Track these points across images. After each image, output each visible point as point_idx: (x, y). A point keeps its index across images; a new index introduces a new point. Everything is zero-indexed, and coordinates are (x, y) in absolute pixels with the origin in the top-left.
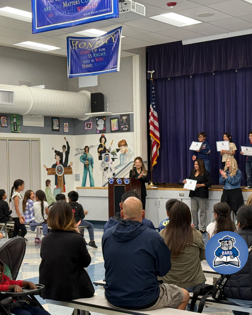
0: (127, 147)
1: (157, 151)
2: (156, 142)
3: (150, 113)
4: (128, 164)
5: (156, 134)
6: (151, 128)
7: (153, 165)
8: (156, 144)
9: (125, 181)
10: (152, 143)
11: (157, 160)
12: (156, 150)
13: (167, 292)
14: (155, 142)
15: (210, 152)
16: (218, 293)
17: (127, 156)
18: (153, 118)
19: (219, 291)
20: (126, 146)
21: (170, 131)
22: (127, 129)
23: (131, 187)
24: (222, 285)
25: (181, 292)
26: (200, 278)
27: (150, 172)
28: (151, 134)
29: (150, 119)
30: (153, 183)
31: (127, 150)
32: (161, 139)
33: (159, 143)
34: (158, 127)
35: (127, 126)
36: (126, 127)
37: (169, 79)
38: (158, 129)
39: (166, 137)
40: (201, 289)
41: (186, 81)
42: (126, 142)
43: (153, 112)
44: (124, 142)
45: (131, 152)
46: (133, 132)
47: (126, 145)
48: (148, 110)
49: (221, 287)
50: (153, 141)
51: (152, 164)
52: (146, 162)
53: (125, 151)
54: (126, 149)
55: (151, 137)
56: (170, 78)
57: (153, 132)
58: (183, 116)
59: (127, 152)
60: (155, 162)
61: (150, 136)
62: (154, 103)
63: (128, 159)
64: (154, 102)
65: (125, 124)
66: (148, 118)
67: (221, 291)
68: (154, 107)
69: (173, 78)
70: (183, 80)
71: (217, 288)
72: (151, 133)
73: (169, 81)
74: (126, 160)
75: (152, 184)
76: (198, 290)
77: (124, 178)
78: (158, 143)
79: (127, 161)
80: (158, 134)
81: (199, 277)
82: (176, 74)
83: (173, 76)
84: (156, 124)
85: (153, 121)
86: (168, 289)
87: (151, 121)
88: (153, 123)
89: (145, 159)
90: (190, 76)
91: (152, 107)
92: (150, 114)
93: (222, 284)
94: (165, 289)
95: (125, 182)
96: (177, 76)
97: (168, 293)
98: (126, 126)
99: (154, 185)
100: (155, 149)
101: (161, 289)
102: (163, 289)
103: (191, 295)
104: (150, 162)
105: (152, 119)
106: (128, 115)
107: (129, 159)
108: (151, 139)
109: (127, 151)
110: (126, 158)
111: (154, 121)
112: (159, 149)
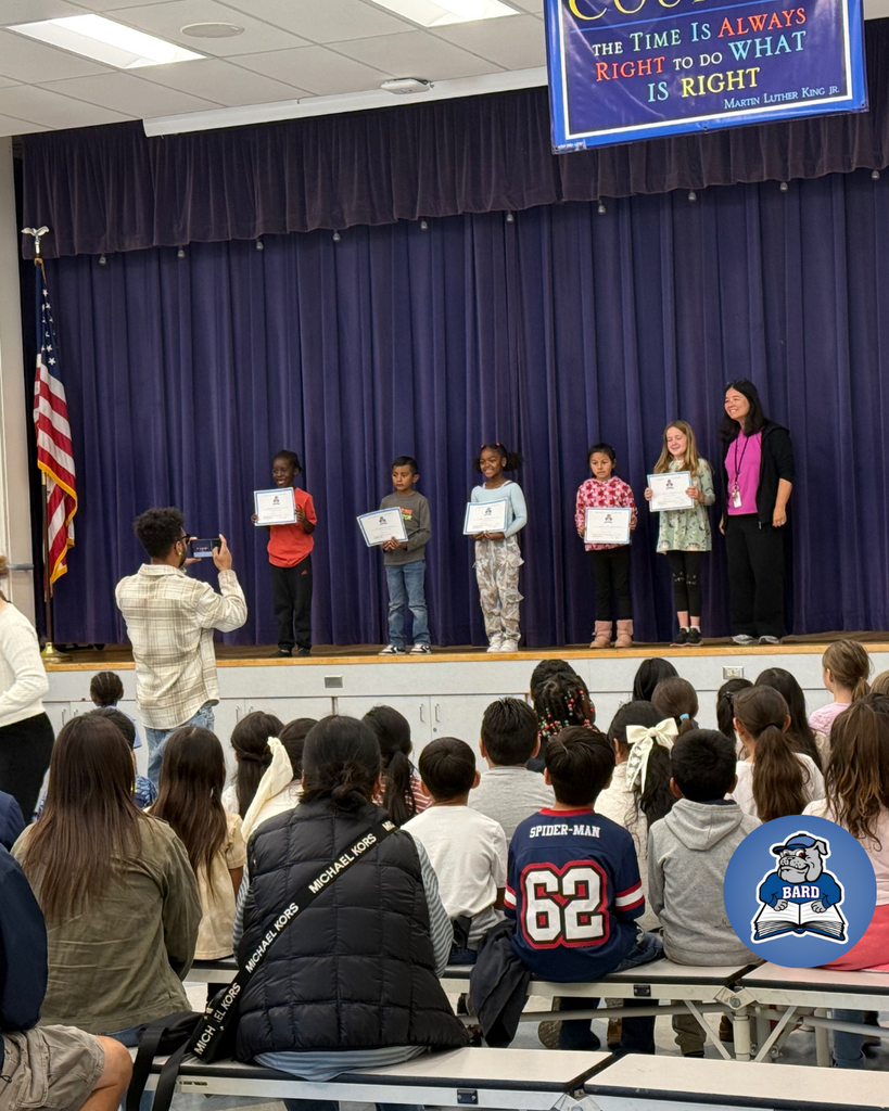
16: (206, 1038)
19: (210, 1030)
24: (222, 1010)
26: (162, 998)
28: (42, 465)
37: (103, 261)
41: (165, 267)
49: (220, 1016)
56: (107, 256)
64: (51, 343)
67: (218, 1030)
69: (120, 258)
70: (154, 265)
71: (207, 1018)
73: (101, 266)
76: (154, 1036)
81: (161, 994)
82: (127, 244)
83: (117, 250)
90: (176, 250)
93: (224, 1005)
94: (24, 1047)
96: (133, 249)
97: (38, 1059)
102: (17, 1047)
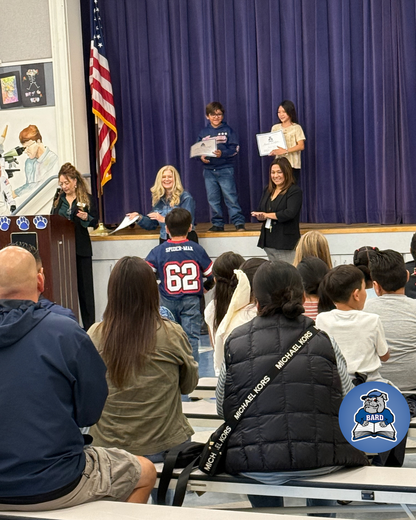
0: (41, 142)
1: (110, 151)
2: (108, 128)
3: (92, 60)
4: (44, 182)
5: (105, 108)
6: (96, 95)
7: (103, 183)
8: (108, 135)
9: (36, 222)
10: (99, 131)
11: (111, 172)
12: (109, 148)
13: (101, 464)
14: (106, 129)
15: (240, 149)
16: (211, 460)
17: (41, 163)
18: (98, 71)
19: (213, 455)
20: (39, 140)
21: (139, 103)
22: (38, 99)
23: (50, 237)
24: (220, 442)
25: (135, 464)
26: (179, 431)
27: (98, 199)
28: (94, 111)
29: (92, 74)
30: (105, 226)
31: (41, 150)
32: (118, 122)
33: (116, 132)
34: (111, 92)
35: (39, 92)
36: (36, 95)
38: (111, 99)
39: (130, 116)
40: (181, 454)
42: (37, 131)
43: (99, 56)
44: (34, 130)
45: (50, 155)
46: (53, 107)
47: (38, 137)
48: (87, 54)
49: (218, 446)
50: (100, 126)
51: (101, 181)
52: (86, 177)
53: (37, 153)
54: (39, 148)
55: (96, 118)
57: (100, 106)
58: (167, 67)
59: (41, 154)
60: (107, 177)
61: (94, 115)
62: (98, 37)
63: (43, 171)
64: (100, 34)
65: (34, 88)
66: (87, 72)
67: (218, 455)
68: (100, 45)
71: (210, 448)
72: (95, 109)
74: (39, 173)
75: (101, 227)
76: (173, 457)
77: (34, 217)
78: (112, 133)
79: (42, 174)
80: (110, 109)
81: (178, 429)
84: (107, 85)
85: (98, 79)
86: (102, 456)
87: (94, 79)
88: (99, 84)
89: (84, 169)
91: (96, 45)
92: (91, 64)
93: (221, 440)
94: (96, 458)
95: (36, 225)
97: (104, 467)
98: (36, 93)
99: (107, 230)
100: (105, 146)
101: (88, 458)
102: (92, 457)
103: (159, 468)
104: (95, 176)
105: (95, 74)
106: (39, 67)
107: (48, 171)
108: (96, 123)
109: (42, 152)
110: (39, 168)
111: (101, 79)
112: (115, 145)
